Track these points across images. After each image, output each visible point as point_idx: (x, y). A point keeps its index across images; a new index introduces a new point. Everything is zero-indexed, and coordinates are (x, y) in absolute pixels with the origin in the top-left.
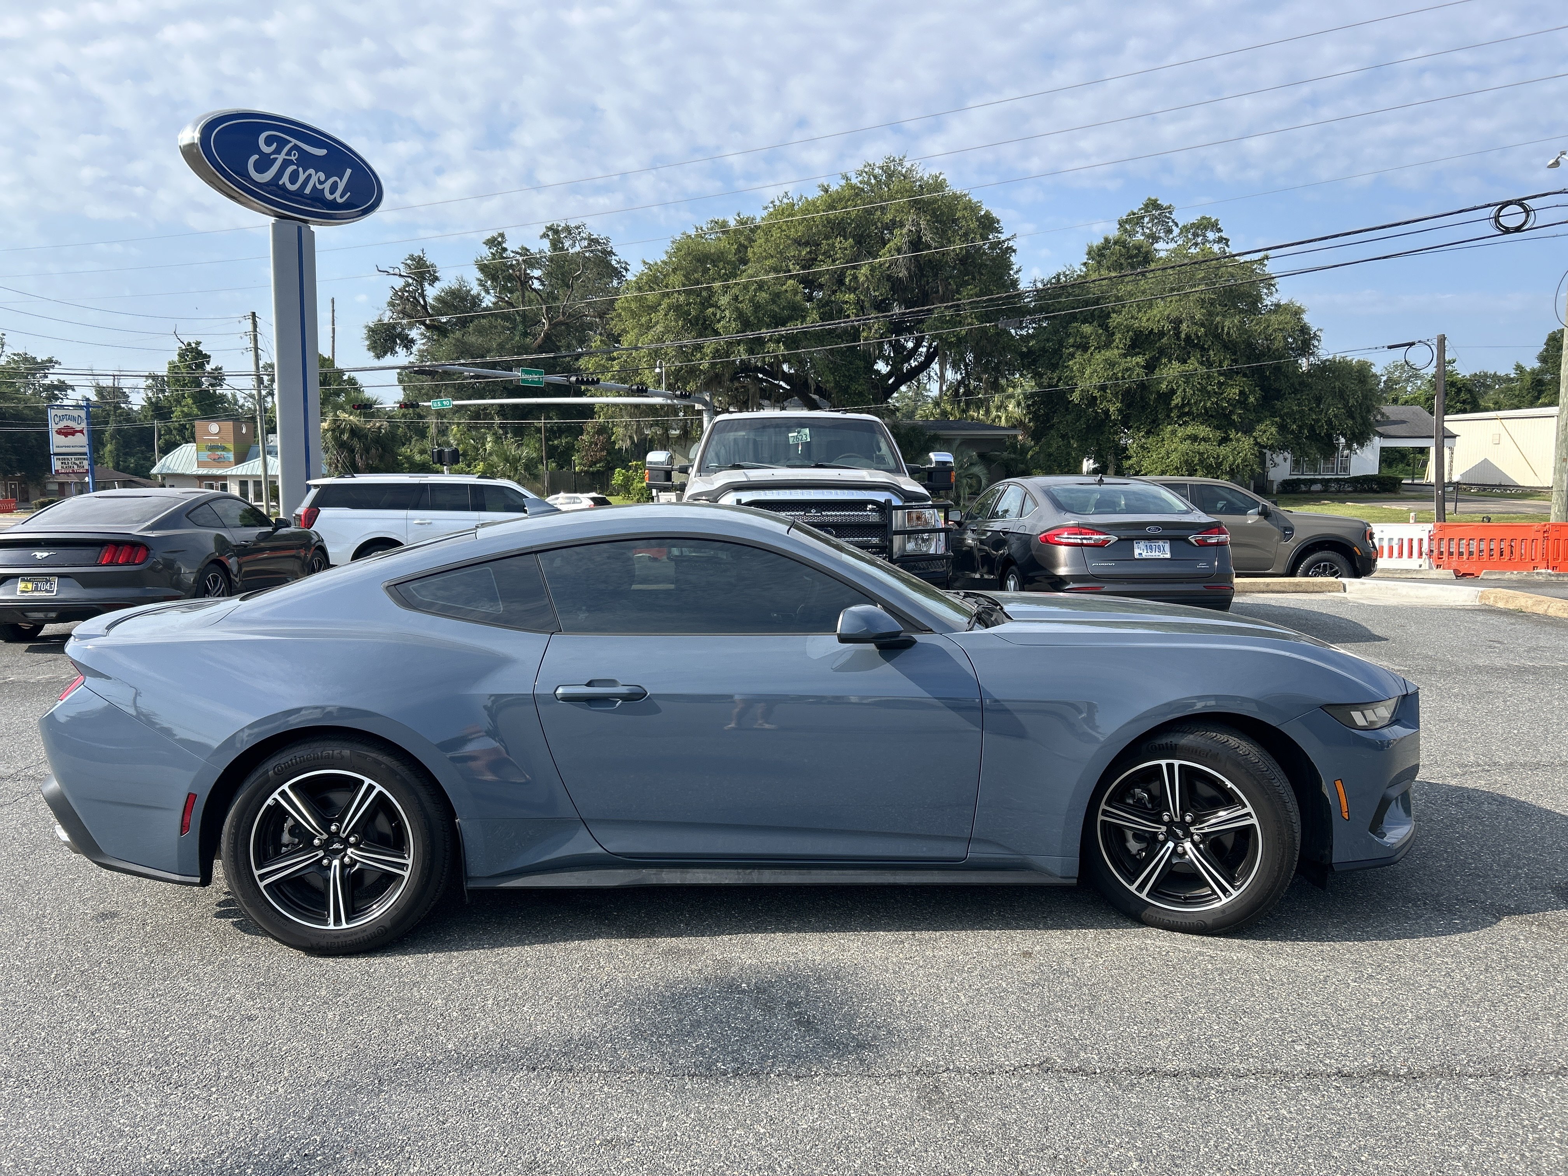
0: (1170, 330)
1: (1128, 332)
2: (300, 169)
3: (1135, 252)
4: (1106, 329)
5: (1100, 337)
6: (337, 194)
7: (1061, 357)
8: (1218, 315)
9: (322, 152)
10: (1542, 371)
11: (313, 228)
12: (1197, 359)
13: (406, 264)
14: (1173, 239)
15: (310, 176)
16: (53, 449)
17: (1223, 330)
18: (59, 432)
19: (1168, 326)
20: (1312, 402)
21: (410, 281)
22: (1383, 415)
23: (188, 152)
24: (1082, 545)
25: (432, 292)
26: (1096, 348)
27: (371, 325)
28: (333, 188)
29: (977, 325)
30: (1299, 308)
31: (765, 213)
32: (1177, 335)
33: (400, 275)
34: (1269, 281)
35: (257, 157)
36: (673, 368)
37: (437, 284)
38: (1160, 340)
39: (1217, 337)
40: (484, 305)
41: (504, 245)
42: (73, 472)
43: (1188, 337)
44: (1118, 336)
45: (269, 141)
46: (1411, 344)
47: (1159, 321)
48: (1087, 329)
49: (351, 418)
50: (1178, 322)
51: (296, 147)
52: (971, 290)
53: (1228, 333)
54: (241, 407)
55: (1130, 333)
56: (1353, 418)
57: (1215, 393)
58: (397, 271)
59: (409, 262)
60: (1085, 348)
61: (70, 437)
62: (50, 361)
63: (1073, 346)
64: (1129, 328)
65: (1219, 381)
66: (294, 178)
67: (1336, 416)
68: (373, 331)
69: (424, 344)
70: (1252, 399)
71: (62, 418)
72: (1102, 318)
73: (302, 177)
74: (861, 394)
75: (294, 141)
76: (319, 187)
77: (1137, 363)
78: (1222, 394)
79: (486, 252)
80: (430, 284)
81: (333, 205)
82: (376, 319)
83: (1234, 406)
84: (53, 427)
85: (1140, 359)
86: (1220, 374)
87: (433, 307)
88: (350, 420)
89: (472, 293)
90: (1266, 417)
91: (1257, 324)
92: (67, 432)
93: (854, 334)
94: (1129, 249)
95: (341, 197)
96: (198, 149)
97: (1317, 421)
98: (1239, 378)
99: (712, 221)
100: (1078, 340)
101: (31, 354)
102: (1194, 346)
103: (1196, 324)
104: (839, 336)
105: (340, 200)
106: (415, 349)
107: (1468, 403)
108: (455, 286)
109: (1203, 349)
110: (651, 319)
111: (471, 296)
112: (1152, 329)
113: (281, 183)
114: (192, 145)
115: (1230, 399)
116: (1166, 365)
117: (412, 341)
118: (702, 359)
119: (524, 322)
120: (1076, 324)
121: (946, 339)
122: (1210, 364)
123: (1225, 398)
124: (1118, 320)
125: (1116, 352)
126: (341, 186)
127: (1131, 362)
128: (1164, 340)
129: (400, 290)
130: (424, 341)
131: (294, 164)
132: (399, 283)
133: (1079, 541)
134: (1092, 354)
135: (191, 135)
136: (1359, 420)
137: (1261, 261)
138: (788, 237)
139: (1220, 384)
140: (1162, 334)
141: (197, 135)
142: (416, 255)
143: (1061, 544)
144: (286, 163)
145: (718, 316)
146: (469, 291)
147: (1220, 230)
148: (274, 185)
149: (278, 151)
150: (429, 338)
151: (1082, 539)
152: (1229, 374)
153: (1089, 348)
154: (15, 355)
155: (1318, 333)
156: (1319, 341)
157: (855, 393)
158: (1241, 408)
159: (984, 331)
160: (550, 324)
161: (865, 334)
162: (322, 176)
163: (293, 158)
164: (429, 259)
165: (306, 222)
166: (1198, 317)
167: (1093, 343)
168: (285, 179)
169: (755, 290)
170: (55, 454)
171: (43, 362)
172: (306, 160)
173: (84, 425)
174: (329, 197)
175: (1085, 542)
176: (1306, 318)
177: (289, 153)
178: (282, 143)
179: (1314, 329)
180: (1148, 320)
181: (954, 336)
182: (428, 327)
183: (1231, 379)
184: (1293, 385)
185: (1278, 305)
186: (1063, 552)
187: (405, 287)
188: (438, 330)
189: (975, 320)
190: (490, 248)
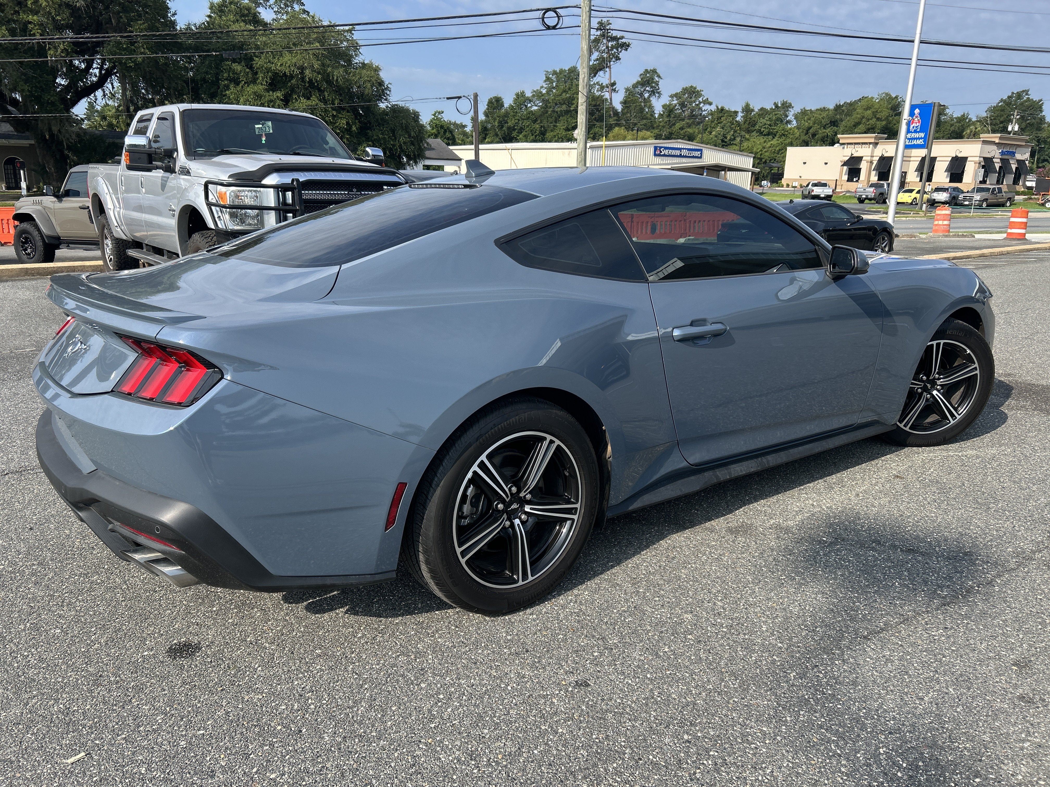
0: (298, 75)
1: (268, 73)
3: (246, 12)
4: (251, 68)
5: (247, 75)
7: (219, 88)
8: (328, 66)
10: (486, 121)
12: (317, 97)
14: (270, 6)
17: (333, 78)
19: (297, 71)
20: (390, 132)
22: (428, 144)
26: (245, 83)
29: (149, 54)
30: (377, 67)
32: (303, 79)
34: (356, 47)
38: (290, 81)
39: (329, 82)
43: (311, 80)
44: (261, 75)
46: (459, 98)
47: (289, 67)
48: (237, 67)
50: (302, 69)
52: (141, 24)
53: (337, 80)
55: (270, 74)
56: (414, 145)
57: (331, 122)
60: (237, 82)
63: (227, 79)
64: (269, 70)
65: (333, 114)
67: (404, 143)
70: (354, 128)
72: (248, 61)
74: (53, 104)
77: (277, 97)
78: (335, 123)
83: (343, 133)
85: (279, 94)
86: (333, 109)
90: (363, 141)
91: (353, 76)
93: (41, 51)
94: (241, 9)
97: (394, 145)
98: (344, 112)
100: (231, 75)
102: (313, 88)
103: (315, 71)
104: (25, 52)
107: (451, 140)
109: (319, 90)
112: (285, 72)
115: (341, 127)
116: (296, 100)
120: (227, 63)
121: (125, 63)
122: (325, 101)
123: (337, 127)
124: (259, 63)
125: (261, 87)
127: (273, 96)
128: (294, 81)
134: (242, 86)
136: (417, 147)
137: (350, 31)
139: (334, 116)
140: (292, 77)
147: (303, 4)
152: (340, 109)
153: (240, 82)
155: (389, 86)
156: (390, 91)
157: (48, 103)
158: (348, 134)
159: (156, 61)
161: (51, 52)
166: (316, 66)
167: (243, 79)
176: (382, 75)
179: (386, 83)
180: (281, 65)
181: (132, 62)
183: (340, 113)
184: (377, 120)
185: (363, 64)
189: (147, 51)
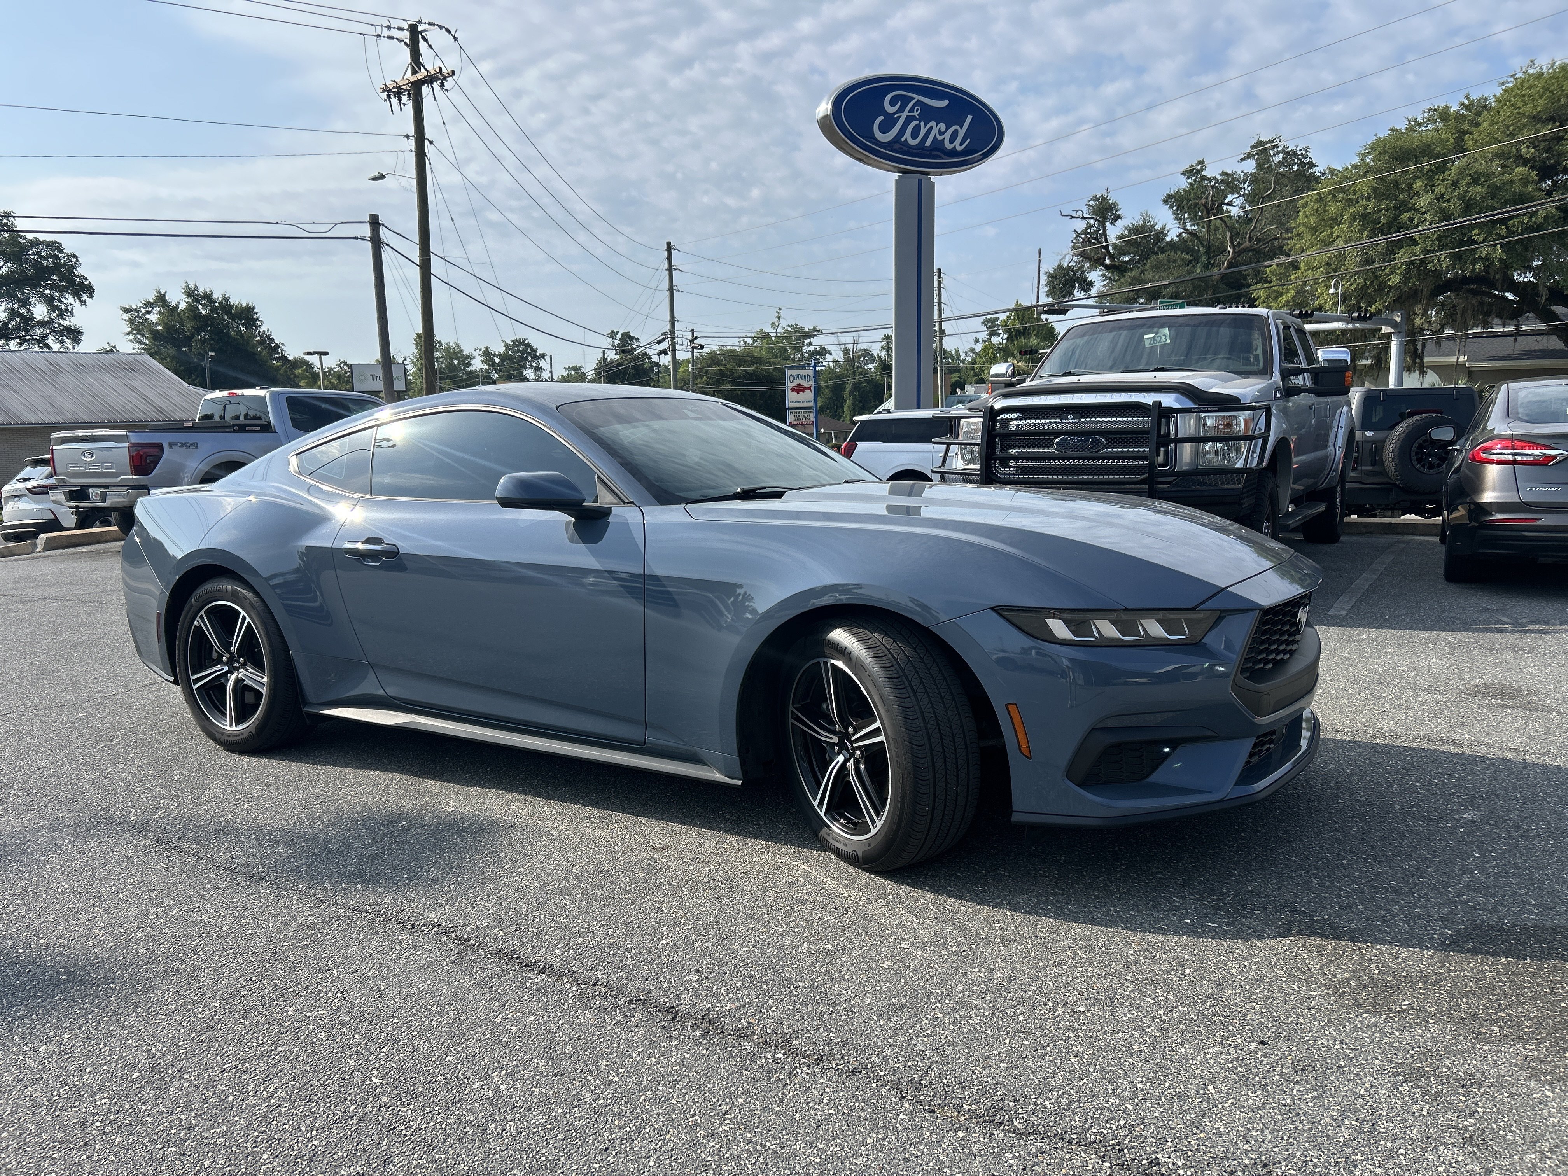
2: (922, 124)
6: (957, 142)
9: (944, 103)
11: (933, 178)
13: (1089, 205)
15: (931, 128)
16: (788, 404)
18: (793, 390)
21: (1092, 222)
23: (824, 125)
24: (1514, 463)
25: (1114, 232)
27: (1051, 271)
28: (954, 136)
31: (1499, 91)
33: (1083, 218)
35: (882, 118)
36: (1354, 287)
37: (1119, 223)
40: (1168, 239)
41: (1204, 173)
42: (802, 424)
45: (893, 103)
49: (1020, 364)
51: (919, 103)
54: (962, 361)
58: (1080, 214)
59: (1092, 203)
61: (801, 393)
62: (815, 329)
66: (915, 133)
68: (1052, 277)
69: (1105, 286)
71: (796, 377)
73: (923, 131)
75: (917, 97)
76: (940, 138)
79: (1183, 183)
80: (1112, 223)
81: (953, 153)
82: (1056, 265)
84: (789, 385)
87: (1115, 246)
88: (1019, 367)
89: (1156, 228)
92: (799, 389)
95: (961, 145)
96: (830, 120)
99: (1429, 110)
101: (801, 325)
105: (959, 148)
106: (1094, 291)
108: (1138, 221)
110: (1332, 233)
111: (1155, 230)
113: (903, 139)
114: (826, 117)
117: (1091, 284)
118: (1392, 273)
119: (1207, 253)
126: (961, 134)
129: (1082, 233)
130: (1105, 282)
131: (916, 119)
132: (1081, 225)
133: (1510, 458)
135: (825, 108)
138: (1523, 115)
141: (830, 107)
142: (1099, 195)
143: (1491, 462)
144: (909, 120)
145: (1415, 222)
146: (1153, 226)
148: (896, 144)
149: (901, 110)
150: (1110, 279)
151: (1514, 455)
154: (789, 326)
160: (1234, 252)
162: (943, 126)
163: (916, 114)
164: (1112, 198)
165: (927, 174)
168: (907, 135)
169: (1468, 185)
170: (790, 409)
171: (809, 331)
172: (928, 114)
173: (812, 383)
174: (949, 146)
175: (1519, 458)
177: (911, 110)
178: (905, 100)
182: (1107, 267)
186: (1493, 472)
187: (1086, 229)
188: (1118, 269)
190: (1188, 178)
